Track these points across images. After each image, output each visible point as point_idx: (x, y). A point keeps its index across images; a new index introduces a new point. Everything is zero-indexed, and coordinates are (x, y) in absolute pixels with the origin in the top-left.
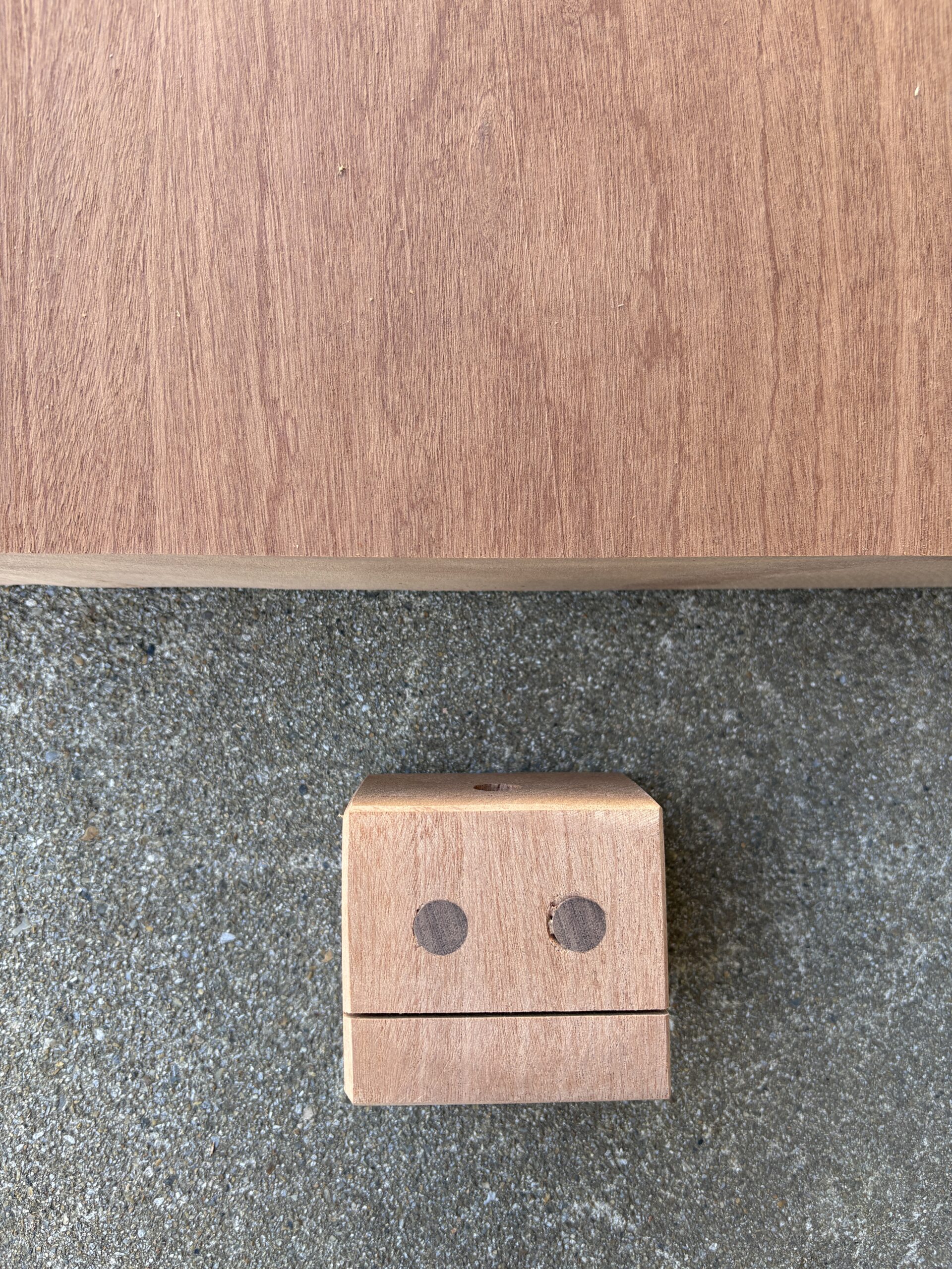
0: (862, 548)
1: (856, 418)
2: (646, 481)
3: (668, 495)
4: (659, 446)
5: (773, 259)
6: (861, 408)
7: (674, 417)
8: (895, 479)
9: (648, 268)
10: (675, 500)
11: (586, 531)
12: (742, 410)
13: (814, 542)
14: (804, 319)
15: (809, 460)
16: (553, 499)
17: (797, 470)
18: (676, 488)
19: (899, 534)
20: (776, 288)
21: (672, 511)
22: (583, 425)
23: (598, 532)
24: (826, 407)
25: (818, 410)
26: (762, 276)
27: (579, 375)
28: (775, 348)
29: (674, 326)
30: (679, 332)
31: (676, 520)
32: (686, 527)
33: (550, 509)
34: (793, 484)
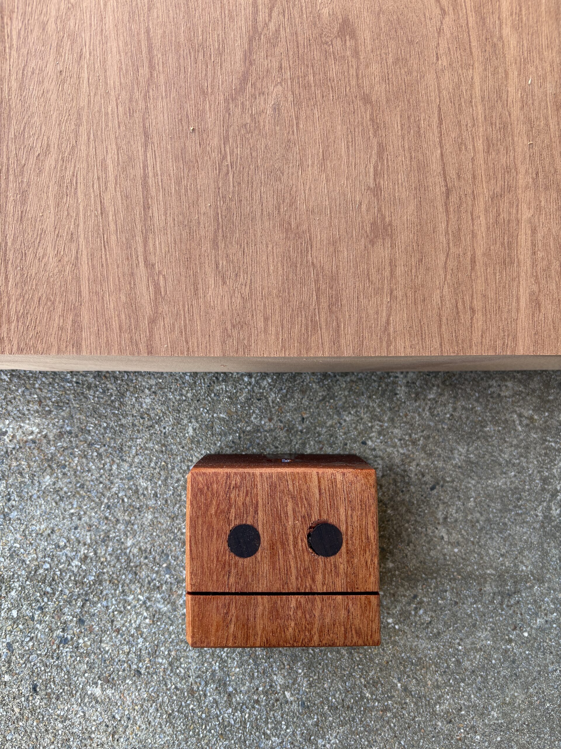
0: (499, 351)
1: (495, 274)
2: (371, 312)
3: (384, 320)
4: (378, 291)
5: (445, 180)
6: (498, 268)
7: (387, 273)
8: (518, 310)
9: (372, 185)
10: (388, 323)
11: (336, 341)
12: (428, 269)
13: (471, 347)
14: (464, 216)
15: (467, 298)
16: (316, 322)
17: (460, 304)
18: (389, 316)
19: (520, 343)
20: (447, 197)
21: (386, 329)
22: (334, 278)
23: (343, 341)
24: (477, 267)
25: (473, 269)
26: (439, 190)
27: (332, 249)
28: (447, 233)
29: (387, 219)
30: (390, 224)
31: (389, 335)
32: (395, 338)
33: (314, 328)
34: (458, 313)
